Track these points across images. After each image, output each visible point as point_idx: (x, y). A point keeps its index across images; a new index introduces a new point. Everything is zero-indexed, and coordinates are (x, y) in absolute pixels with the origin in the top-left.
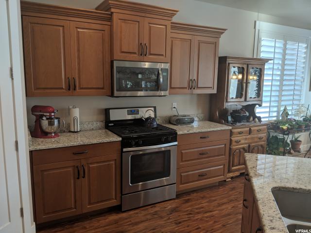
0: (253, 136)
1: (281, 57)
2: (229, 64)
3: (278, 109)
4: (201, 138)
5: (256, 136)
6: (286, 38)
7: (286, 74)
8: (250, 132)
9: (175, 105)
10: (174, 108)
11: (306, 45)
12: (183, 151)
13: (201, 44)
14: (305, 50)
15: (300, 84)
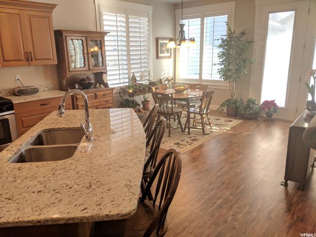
0: (99, 100)
1: (124, 29)
2: (66, 36)
3: (129, 76)
4: (41, 105)
5: (102, 99)
6: (127, 13)
7: (131, 45)
8: (96, 96)
9: (18, 77)
10: (18, 80)
11: (147, 19)
12: (23, 119)
13: (31, 18)
14: (147, 24)
15: (147, 53)
